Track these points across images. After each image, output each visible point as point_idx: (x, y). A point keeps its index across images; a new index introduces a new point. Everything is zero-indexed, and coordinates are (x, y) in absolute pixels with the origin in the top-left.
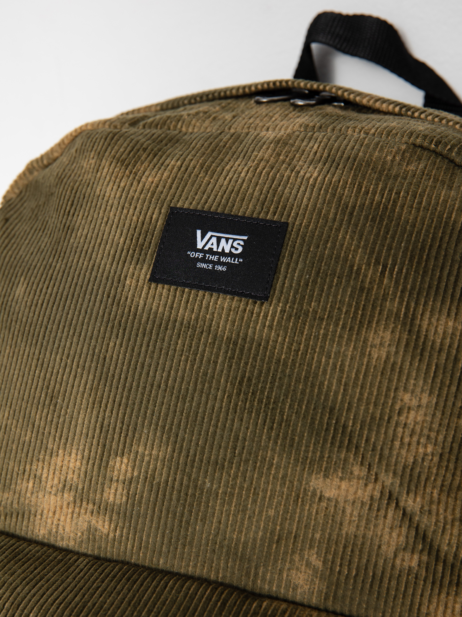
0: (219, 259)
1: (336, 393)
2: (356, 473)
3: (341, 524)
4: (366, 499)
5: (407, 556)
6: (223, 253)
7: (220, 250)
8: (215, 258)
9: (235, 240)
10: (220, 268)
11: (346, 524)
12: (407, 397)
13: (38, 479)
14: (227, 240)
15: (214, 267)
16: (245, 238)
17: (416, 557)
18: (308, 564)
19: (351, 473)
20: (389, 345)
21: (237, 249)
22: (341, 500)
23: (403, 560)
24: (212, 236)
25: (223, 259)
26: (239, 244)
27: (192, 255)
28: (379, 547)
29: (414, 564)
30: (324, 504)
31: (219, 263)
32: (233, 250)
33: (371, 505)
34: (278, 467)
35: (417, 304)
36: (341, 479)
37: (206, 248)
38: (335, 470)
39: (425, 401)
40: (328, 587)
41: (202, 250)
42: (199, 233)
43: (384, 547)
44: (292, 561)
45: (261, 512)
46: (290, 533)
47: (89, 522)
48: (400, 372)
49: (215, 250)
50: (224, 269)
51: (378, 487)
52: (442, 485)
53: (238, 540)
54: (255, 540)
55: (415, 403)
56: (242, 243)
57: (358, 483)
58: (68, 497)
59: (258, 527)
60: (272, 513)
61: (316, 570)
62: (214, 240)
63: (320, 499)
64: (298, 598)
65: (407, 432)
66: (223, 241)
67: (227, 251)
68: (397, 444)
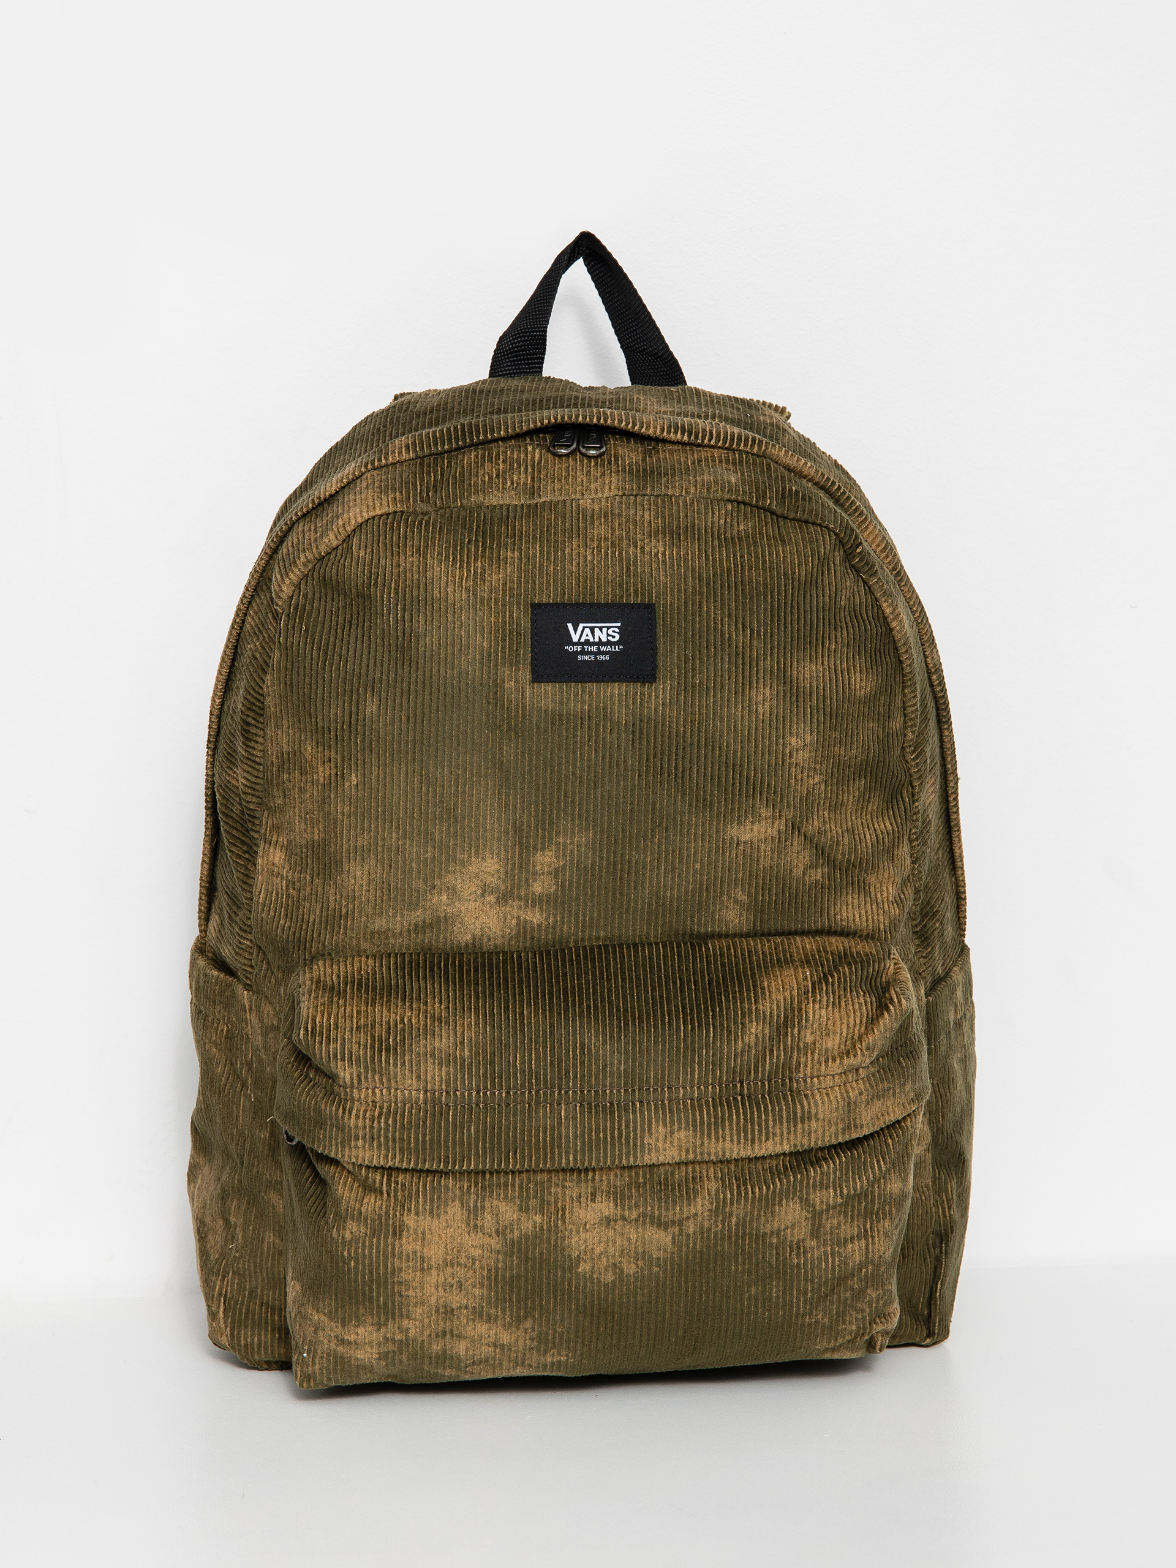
0: (599, 649)
1: (735, 752)
2: (763, 815)
3: (758, 861)
4: (775, 833)
5: (813, 872)
6: (600, 643)
7: (597, 640)
8: (594, 649)
9: (608, 628)
10: (602, 657)
11: (762, 860)
12: (794, 740)
13: (453, 891)
14: (601, 629)
15: (596, 658)
16: (619, 624)
17: (819, 870)
18: (736, 901)
19: (760, 816)
20: (771, 699)
21: (614, 637)
22: (755, 840)
23: (810, 876)
24: (584, 628)
25: (603, 649)
26: (614, 631)
27: (571, 649)
28: (791, 870)
29: (819, 877)
30: (741, 848)
31: (600, 653)
32: (610, 638)
33: (779, 838)
34: (696, 825)
35: (785, 658)
36: (753, 823)
37: (582, 640)
38: (746, 817)
39: (808, 741)
40: (754, 916)
41: (578, 643)
42: (570, 626)
43: (795, 870)
44: (722, 903)
45: (688, 869)
46: (716, 878)
47: (518, 918)
48: (784, 720)
49: (591, 640)
50: (607, 658)
51: (783, 821)
52: (830, 806)
53: (672, 895)
54: (686, 893)
55: (801, 743)
56: (617, 630)
57: (766, 823)
58: (491, 899)
59: (688, 882)
60: (698, 866)
61: (742, 904)
62: (587, 631)
63: (738, 844)
64: (731, 931)
65: (799, 771)
66: (597, 630)
67: (604, 639)
68: (793, 781)
